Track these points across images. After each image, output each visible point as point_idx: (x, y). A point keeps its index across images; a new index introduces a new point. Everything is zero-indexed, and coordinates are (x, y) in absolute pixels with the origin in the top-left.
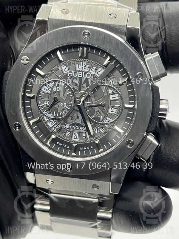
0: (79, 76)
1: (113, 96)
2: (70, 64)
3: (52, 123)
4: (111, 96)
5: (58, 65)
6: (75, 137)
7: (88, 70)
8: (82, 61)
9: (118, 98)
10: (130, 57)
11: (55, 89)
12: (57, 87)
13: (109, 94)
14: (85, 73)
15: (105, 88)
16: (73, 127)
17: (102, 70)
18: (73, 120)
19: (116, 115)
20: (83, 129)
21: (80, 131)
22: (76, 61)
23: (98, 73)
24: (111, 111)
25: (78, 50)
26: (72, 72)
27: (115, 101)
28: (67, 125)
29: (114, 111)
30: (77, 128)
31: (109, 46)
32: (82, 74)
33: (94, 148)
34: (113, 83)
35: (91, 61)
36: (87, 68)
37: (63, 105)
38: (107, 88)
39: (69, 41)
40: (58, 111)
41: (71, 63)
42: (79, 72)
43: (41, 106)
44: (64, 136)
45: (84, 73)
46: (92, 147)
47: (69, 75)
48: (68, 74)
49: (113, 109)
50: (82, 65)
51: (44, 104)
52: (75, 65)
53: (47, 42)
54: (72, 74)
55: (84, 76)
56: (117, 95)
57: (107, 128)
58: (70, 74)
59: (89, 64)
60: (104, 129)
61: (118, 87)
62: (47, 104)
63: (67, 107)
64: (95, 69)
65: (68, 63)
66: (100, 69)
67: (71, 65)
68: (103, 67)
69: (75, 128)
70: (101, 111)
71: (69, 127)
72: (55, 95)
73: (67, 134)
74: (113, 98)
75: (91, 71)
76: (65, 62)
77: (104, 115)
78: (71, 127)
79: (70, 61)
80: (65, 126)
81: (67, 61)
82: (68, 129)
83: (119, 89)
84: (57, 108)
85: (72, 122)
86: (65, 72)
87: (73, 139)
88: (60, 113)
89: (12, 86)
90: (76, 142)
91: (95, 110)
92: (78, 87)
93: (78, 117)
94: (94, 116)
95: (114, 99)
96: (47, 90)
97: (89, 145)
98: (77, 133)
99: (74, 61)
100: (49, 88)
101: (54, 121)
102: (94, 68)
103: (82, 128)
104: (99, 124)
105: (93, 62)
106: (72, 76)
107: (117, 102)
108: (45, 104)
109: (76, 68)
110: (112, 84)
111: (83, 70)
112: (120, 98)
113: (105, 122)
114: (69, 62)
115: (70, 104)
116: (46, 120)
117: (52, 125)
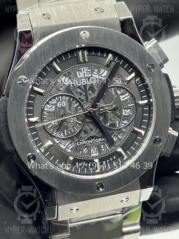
0: (83, 84)
1: (123, 96)
2: (69, 73)
3: (65, 144)
4: (121, 97)
5: (57, 77)
6: (94, 152)
7: (90, 75)
8: (81, 66)
9: (129, 97)
10: (136, 49)
11: (60, 105)
12: (61, 102)
13: (119, 95)
14: (89, 79)
15: (114, 89)
16: (90, 141)
17: (104, 71)
18: (86, 134)
19: (132, 115)
20: (101, 140)
21: (98, 143)
22: (75, 68)
23: (101, 75)
24: (125, 113)
25: (75, 55)
26: (74, 81)
27: (126, 100)
28: (83, 141)
29: (128, 112)
30: (94, 141)
31: (112, 42)
32: (86, 81)
33: (117, 158)
34: (119, 82)
35: (92, 64)
36: (89, 73)
37: (73, 120)
38: (115, 90)
39: (67, 46)
40: (69, 128)
41: (71, 71)
42: (82, 80)
43: (48, 128)
44: (82, 155)
45: (87, 79)
46: (114, 157)
47: (71, 86)
48: (70, 84)
49: (126, 110)
50: (84, 71)
51: (51, 125)
52: (75, 72)
53: (43, 54)
54: (75, 83)
55: (88, 82)
56: (127, 94)
57: (125, 132)
58: (72, 84)
59: (90, 68)
60: (122, 134)
61: (127, 85)
62: (55, 124)
63: (77, 121)
64: (98, 72)
65: (68, 73)
66: (102, 71)
67: (71, 74)
68: (106, 68)
69: (92, 142)
70: (114, 116)
71: (85, 143)
72: (61, 111)
73: (84, 151)
74: (123, 98)
75: (93, 75)
76: (63, 73)
77: (120, 119)
78: (88, 142)
79: (69, 69)
80: (81, 143)
81: (66, 71)
82: (84, 146)
83: (128, 87)
84: (67, 125)
85: (86, 137)
86: (66, 84)
87: (92, 155)
88: (72, 130)
89: (15, 113)
90: (96, 157)
91: (108, 116)
92: (84, 97)
93: (92, 130)
94: (109, 123)
95: (125, 99)
96: (50, 108)
97: (111, 156)
98: (94, 147)
99: (73, 69)
100: (52, 105)
101: (66, 141)
102: (96, 71)
103: (99, 140)
104: (116, 130)
105: (94, 65)
106: (75, 85)
107: (129, 101)
108: (53, 125)
109: (77, 76)
110: (119, 84)
111: (86, 76)
112: (131, 96)
113: (122, 127)
114: (67, 71)
115: (80, 117)
116: (57, 142)
117: (65, 145)
